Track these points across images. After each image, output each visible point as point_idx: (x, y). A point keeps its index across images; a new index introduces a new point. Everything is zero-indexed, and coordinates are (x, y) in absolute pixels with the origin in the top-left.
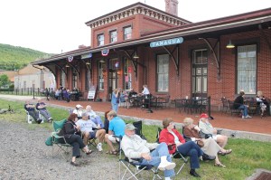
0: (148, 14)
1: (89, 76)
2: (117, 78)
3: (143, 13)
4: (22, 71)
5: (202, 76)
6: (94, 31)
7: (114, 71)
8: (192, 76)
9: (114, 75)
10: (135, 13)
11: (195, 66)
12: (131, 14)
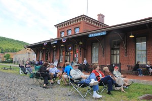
0: (88, 21)
1: (55, 54)
2: (70, 56)
3: (86, 20)
4: (18, 53)
5: (117, 54)
6: (59, 30)
7: (69, 52)
8: (111, 54)
9: (69, 54)
10: (81, 20)
11: (113, 49)
12: (79, 21)
